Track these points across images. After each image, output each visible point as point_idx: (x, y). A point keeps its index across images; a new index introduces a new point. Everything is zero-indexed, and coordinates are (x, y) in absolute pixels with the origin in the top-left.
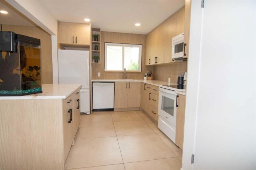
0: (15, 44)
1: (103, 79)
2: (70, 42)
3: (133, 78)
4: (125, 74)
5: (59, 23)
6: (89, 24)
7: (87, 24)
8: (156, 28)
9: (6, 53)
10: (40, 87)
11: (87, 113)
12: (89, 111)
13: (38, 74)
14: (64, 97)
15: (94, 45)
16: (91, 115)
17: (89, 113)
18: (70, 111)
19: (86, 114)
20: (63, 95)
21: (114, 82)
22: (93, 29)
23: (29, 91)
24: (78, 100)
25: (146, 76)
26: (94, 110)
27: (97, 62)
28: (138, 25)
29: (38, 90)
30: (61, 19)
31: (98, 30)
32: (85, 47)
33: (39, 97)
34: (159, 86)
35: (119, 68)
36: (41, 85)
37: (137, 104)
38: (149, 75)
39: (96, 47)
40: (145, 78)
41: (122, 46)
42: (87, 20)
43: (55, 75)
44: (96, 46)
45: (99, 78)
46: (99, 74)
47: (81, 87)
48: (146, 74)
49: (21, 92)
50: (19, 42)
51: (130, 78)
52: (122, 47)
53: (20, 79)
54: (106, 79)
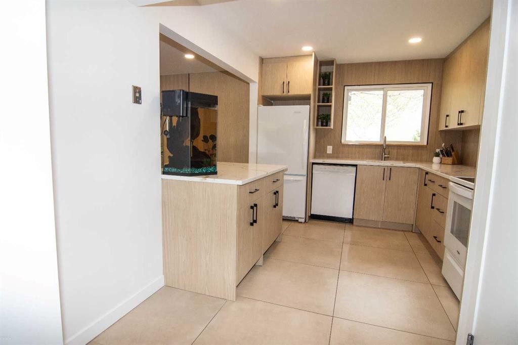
0: (185, 106)
1: (337, 158)
2: (277, 92)
3: (404, 159)
4: (384, 150)
5: (262, 60)
6: (311, 55)
7: (308, 55)
8: (465, 42)
9: (177, 118)
10: (215, 166)
11: (300, 220)
12: (304, 216)
13: (214, 147)
14: (240, 183)
15: (322, 93)
16: (307, 225)
17: (303, 220)
18: (254, 207)
19: (297, 221)
20: (241, 179)
21: (356, 166)
22: (321, 63)
23: (200, 170)
24: (276, 193)
25: (437, 155)
26: (314, 217)
27: (327, 126)
28: (415, 40)
29: (211, 169)
30: (264, 54)
31: (331, 63)
32: (303, 99)
33: (210, 180)
34: (451, 177)
35: (374, 137)
36: (216, 163)
37: (408, 217)
38: (446, 153)
39: (325, 97)
40: (436, 160)
41: (383, 89)
42: (307, 49)
43: (252, 149)
44: (325, 95)
45: (329, 156)
46: (330, 149)
47: (286, 170)
48: (438, 150)
49: (189, 170)
50: (190, 102)
51: (397, 159)
52: (382, 92)
53: (190, 154)
54: (342, 158)
